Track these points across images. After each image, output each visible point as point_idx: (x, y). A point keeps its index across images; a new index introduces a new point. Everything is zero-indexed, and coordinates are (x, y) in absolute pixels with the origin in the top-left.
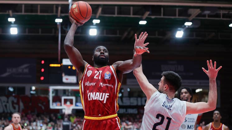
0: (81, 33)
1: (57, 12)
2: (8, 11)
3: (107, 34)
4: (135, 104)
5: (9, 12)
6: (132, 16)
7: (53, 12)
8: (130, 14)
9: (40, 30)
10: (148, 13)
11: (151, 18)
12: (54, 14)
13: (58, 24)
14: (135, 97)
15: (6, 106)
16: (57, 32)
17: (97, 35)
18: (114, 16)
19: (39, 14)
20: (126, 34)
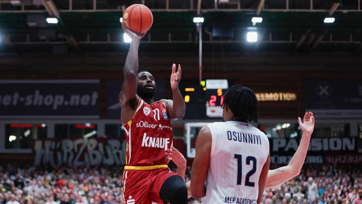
0: (234, 39)
1: (195, 6)
2: (119, 7)
3: (273, 39)
4: (319, 148)
5: (121, 8)
6: (312, 10)
7: (189, 7)
8: (309, 8)
9: (170, 35)
10: (337, 5)
11: (342, 12)
12: (192, 9)
13: (198, 25)
14: (319, 137)
15: (118, 154)
16: (196, 38)
17: (257, 41)
18: (285, 11)
19: (168, 10)
20: (303, 38)
